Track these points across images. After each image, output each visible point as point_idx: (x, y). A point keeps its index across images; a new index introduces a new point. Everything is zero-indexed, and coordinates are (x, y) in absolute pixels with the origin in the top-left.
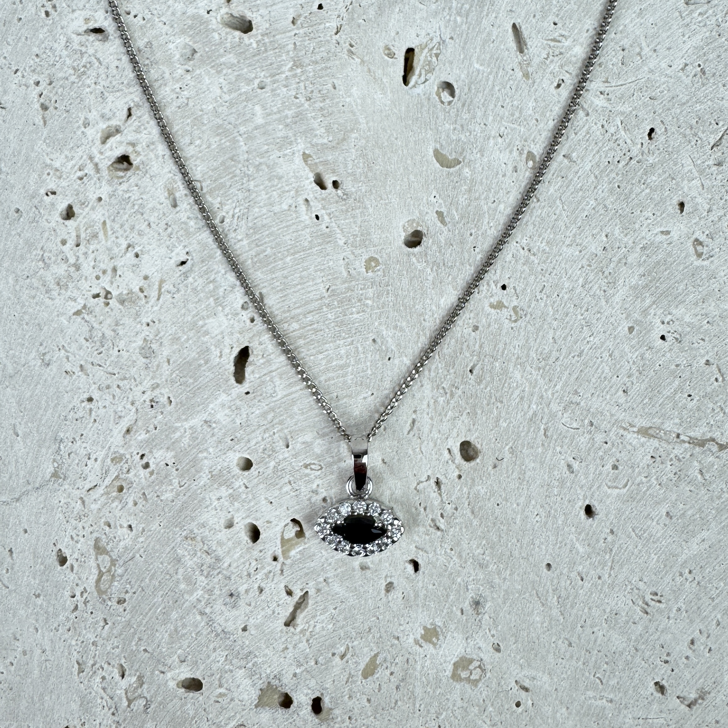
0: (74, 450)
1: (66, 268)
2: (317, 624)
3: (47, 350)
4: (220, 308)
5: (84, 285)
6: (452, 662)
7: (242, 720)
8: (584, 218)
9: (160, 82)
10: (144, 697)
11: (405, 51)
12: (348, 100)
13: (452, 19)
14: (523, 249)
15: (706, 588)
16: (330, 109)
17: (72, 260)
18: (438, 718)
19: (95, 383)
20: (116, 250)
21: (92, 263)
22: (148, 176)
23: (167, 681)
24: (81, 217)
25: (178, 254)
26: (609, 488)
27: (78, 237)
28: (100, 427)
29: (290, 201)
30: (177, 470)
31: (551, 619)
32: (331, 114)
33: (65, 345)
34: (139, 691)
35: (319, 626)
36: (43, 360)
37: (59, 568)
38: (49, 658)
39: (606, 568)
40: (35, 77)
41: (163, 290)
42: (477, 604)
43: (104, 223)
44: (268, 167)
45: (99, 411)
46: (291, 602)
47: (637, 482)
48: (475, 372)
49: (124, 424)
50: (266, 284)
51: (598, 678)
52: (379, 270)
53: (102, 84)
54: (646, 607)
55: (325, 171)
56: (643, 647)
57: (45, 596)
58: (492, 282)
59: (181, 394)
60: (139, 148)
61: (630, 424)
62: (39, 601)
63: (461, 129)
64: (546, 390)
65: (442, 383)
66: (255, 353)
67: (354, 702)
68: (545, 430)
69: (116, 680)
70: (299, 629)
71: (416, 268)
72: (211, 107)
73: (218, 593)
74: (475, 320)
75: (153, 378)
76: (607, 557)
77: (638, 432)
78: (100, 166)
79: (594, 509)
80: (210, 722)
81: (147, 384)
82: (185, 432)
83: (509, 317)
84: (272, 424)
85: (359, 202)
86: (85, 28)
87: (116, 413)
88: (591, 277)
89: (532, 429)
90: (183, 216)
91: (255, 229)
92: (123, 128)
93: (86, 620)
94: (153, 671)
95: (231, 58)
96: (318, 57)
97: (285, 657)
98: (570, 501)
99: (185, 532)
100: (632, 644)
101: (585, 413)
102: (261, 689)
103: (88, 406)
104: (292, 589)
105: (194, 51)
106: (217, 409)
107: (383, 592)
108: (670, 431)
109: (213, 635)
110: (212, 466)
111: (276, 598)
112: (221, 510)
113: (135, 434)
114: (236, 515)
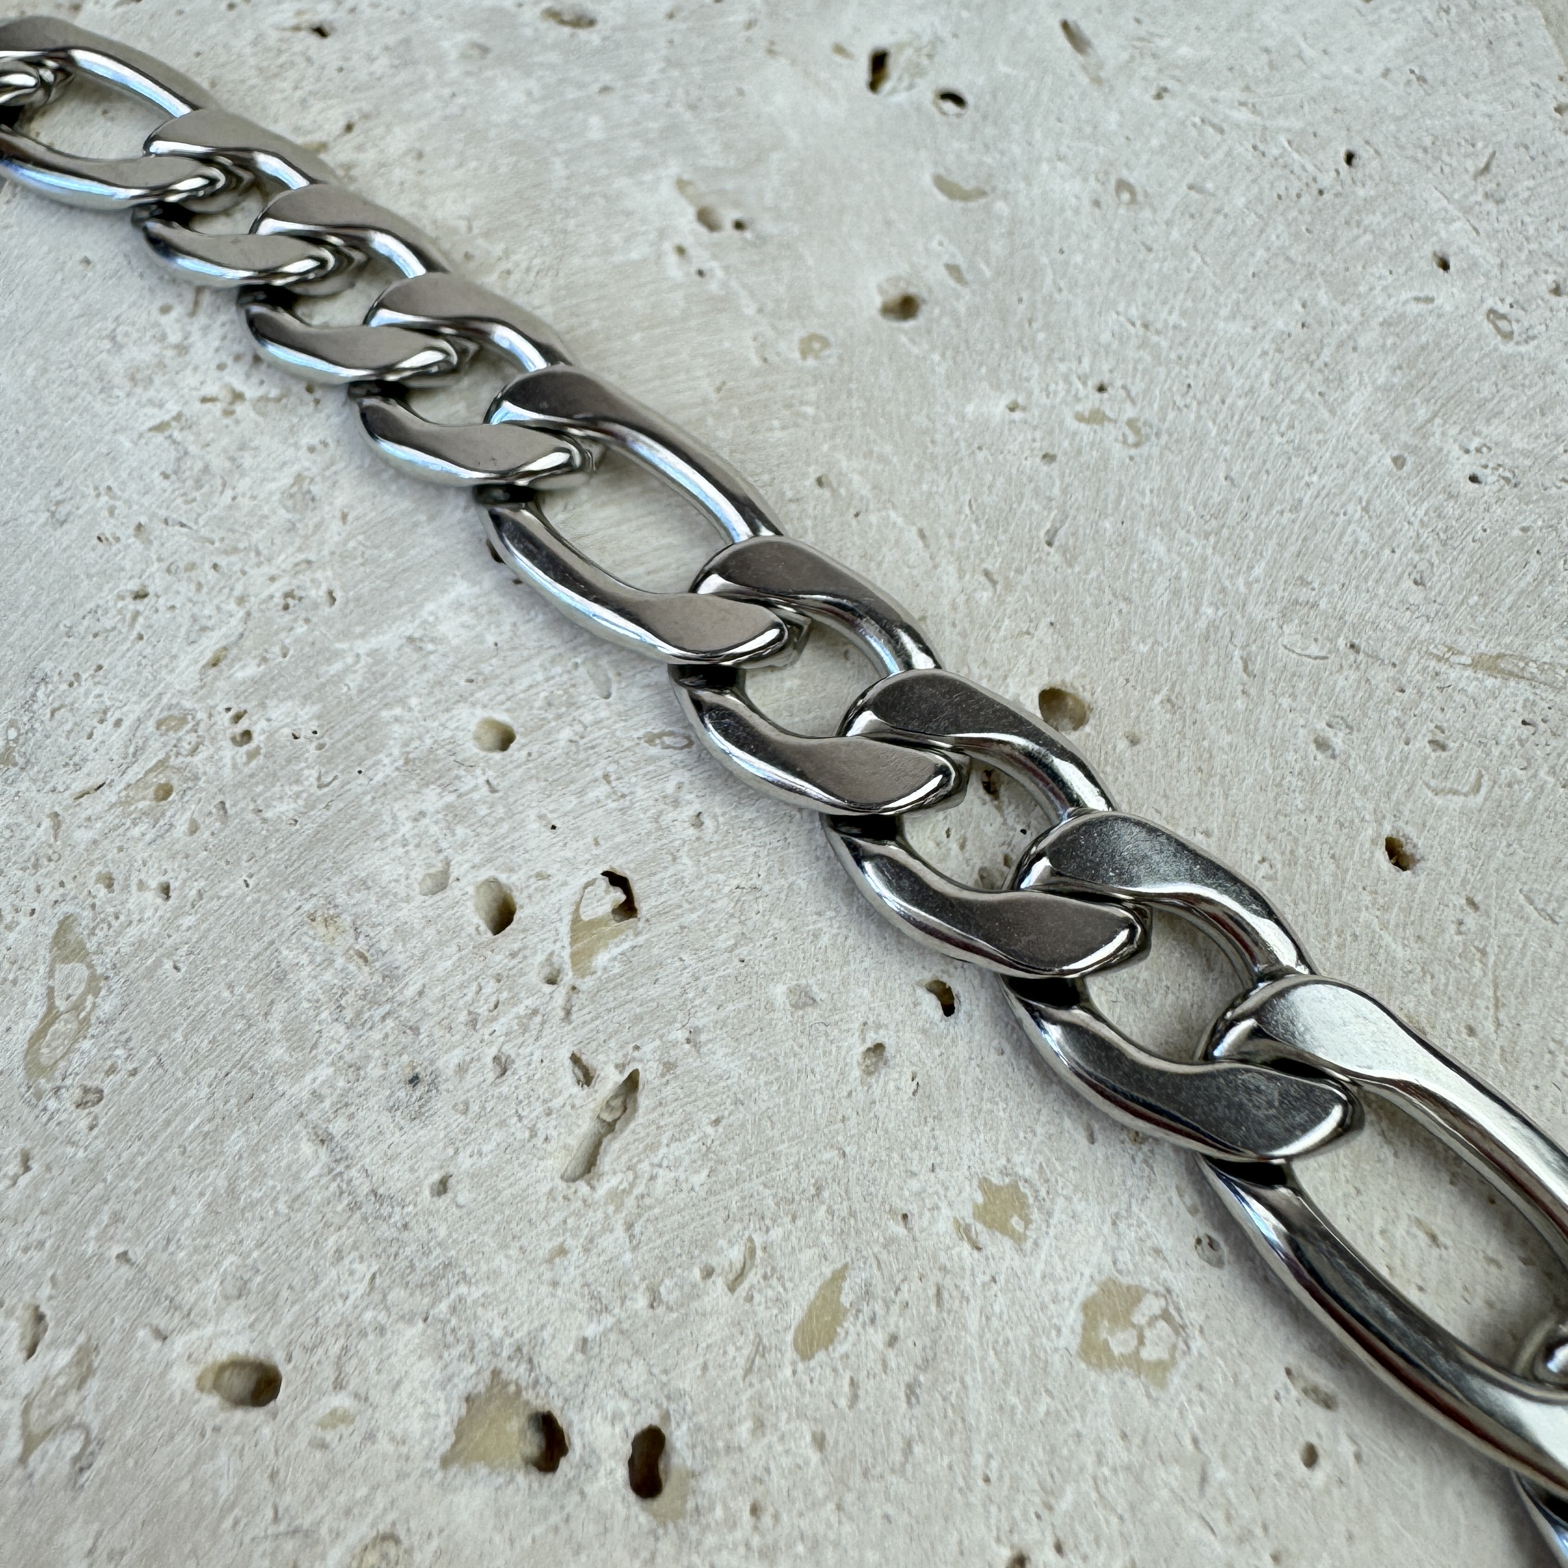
0: (68, 701)
1: (158, 352)
2: (661, 1172)
3: (69, 494)
5: (190, 379)
6: (1079, 1299)
7: (392, 1516)
10: (80, 1426)
11: (870, 55)
12: (766, 109)
13: (953, 14)
16: (732, 121)
17: (174, 339)
18: (1050, 1509)
19: (160, 560)
23: (169, 1365)
26: (1435, 792)
28: (148, 652)
29: (647, 249)
30: (319, 747)
33: (115, 487)
34: (71, 1402)
35: (665, 1176)
36: (53, 513)
44: (607, 198)
45: (155, 616)
46: (589, 1104)
47: (1502, 780)
48: (1056, 543)
49: (210, 645)
52: (829, 356)
53: (307, 88)
55: (719, 207)
58: (1074, 377)
59: (362, 581)
61: (1450, 649)
63: (983, 149)
64: (1232, 578)
65: (982, 560)
67: (769, 1447)
68: (1245, 661)
70: (605, 1187)
71: (908, 354)
72: (507, 117)
73: (378, 1072)
74: (1046, 444)
75: (300, 550)
77: (1475, 664)
79: (1408, 848)
80: (281, 1526)
81: (284, 560)
82: (357, 662)
83: (1121, 439)
84: (573, 644)
85: (788, 249)
86: (293, 22)
87: (194, 619)
88: (1287, 370)
89: (1212, 659)
92: (331, 144)
94: (133, 1330)
97: (555, 1284)
98: (1342, 826)
99: (314, 900)
101: (1334, 624)
102: (468, 1397)
103: (131, 608)
104: (593, 1064)
106: (441, 614)
107: (857, 1073)
108: (1552, 664)
109: (339, 1208)
110: (412, 739)
111: (541, 1090)
112: (418, 846)
113: (231, 666)
114: (456, 859)
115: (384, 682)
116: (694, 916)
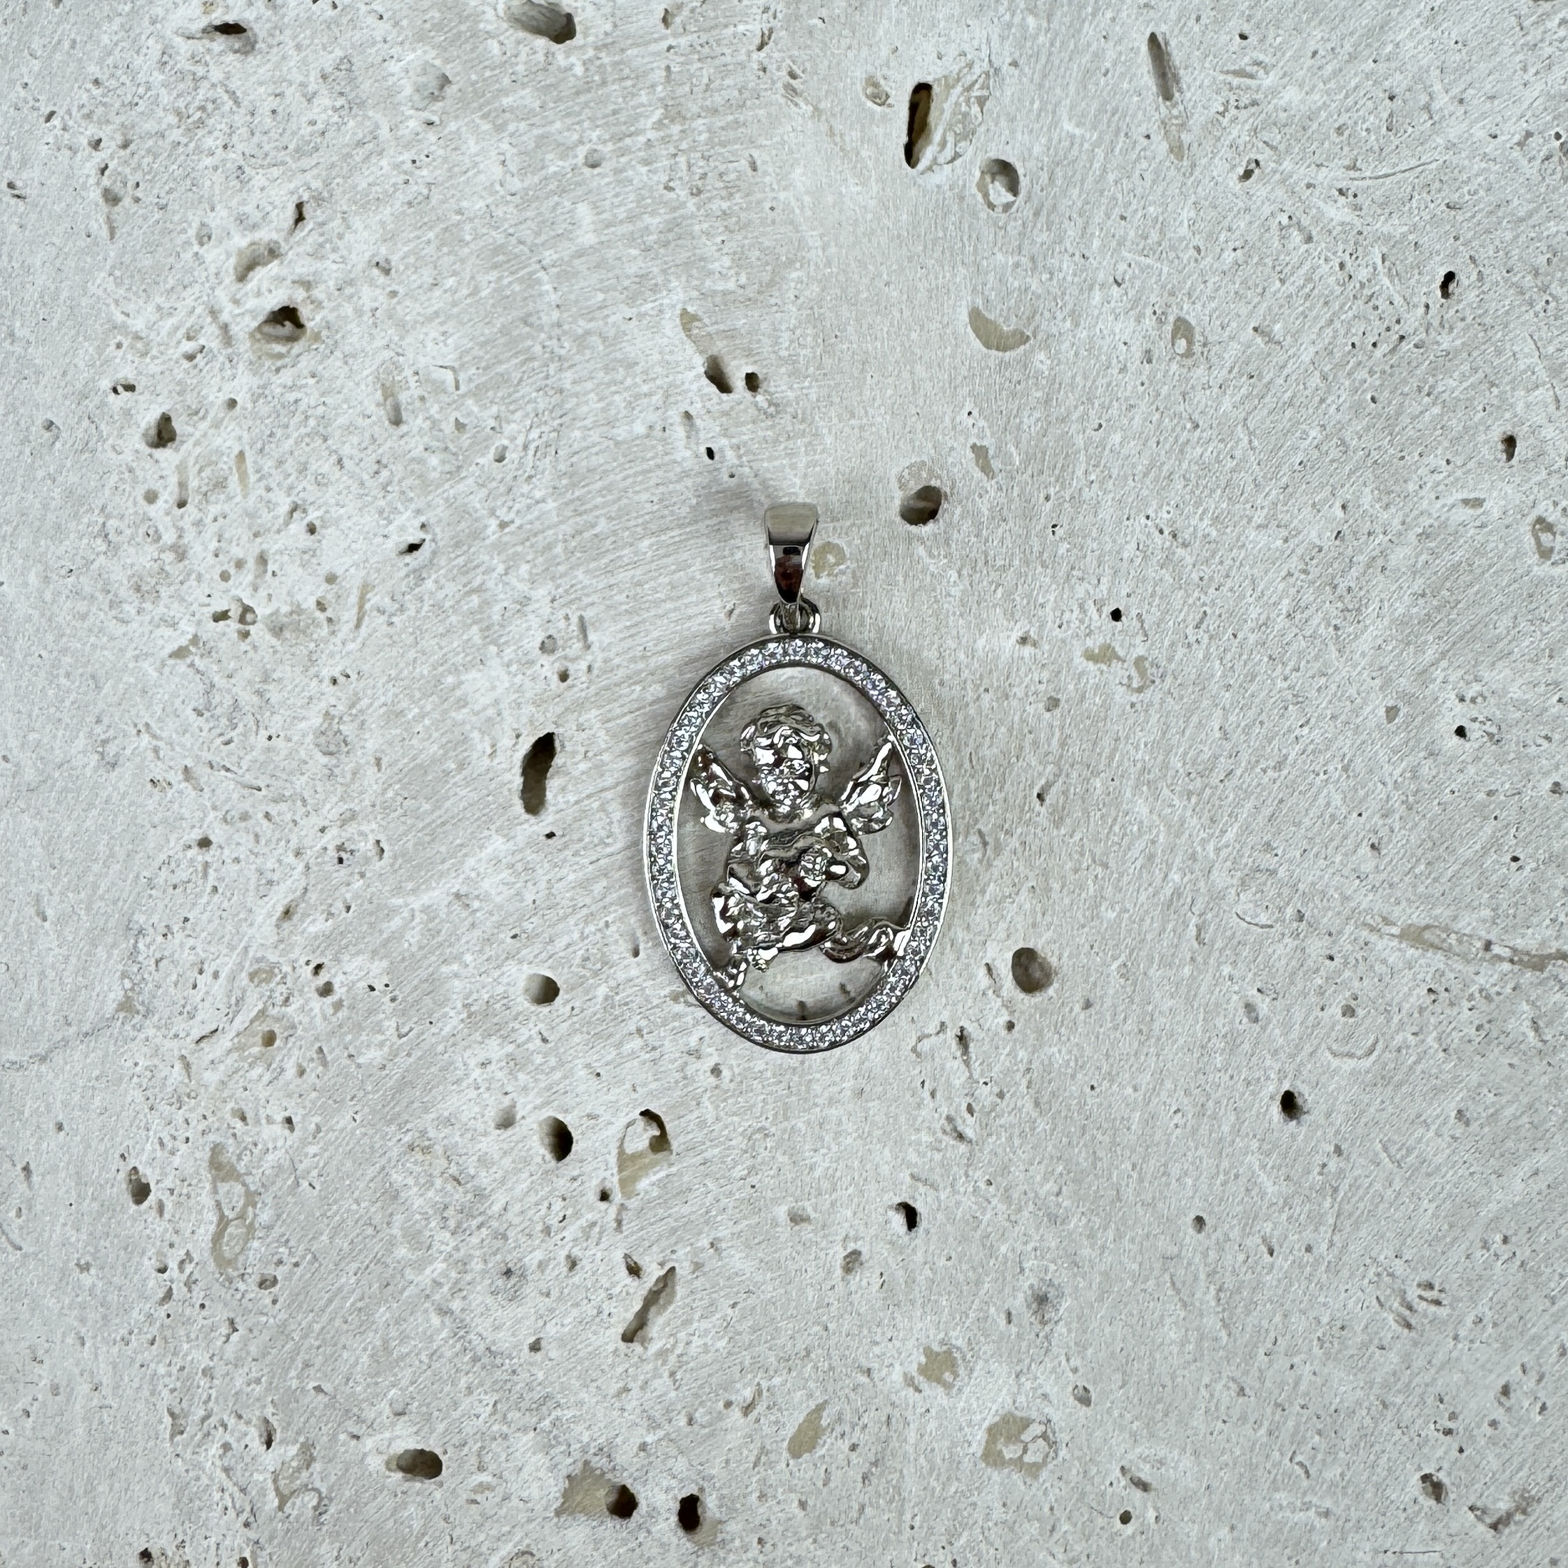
0: (167, 953)
1: (156, 555)
2: (694, 1339)
3: (111, 733)
4: (493, 649)
5: (196, 592)
6: (986, 1425)
7: (527, 1541)
8: (1297, 467)
9: (370, 146)
10: (314, 1489)
11: (909, 88)
12: (782, 195)
13: (1017, 20)
14: (1161, 532)
15: (1538, 1274)
16: (743, 215)
17: (169, 537)
18: (951, 1544)
19: (215, 808)
20: (266, 517)
21: (214, 545)
22: (338, 354)
23: (365, 1455)
24: (191, 441)
25: (402, 529)
26: (1335, 1054)
27: (182, 485)
28: (225, 905)
29: (652, 417)
30: (393, 1000)
31: (1201, 1338)
32: (746, 226)
33: (153, 724)
34: (305, 1474)
35: (697, 1342)
36: (102, 754)
37: (134, 1207)
38: (108, 1402)
39: (1322, 1229)
40: (92, 131)
41: (367, 606)
42: (1041, 1300)
43: (241, 455)
44: (605, 339)
45: (225, 869)
46: (639, 1290)
47: (1395, 1044)
48: (1048, 802)
49: (278, 899)
50: (594, 598)
51: (1301, 1464)
52: (843, 573)
53: (240, 147)
54: (1407, 1313)
55: (729, 353)
56: (1399, 1400)
57: (102, 1268)
58: (1091, 602)
59: (405, 834)
60: (319, 293)
61: (1384, 919)
62: (87, 1279)
63: (1030, 265)
64: (1204, 842)
65: (976, 821)
66: (569, 748)
67: (770, 1508)
68: (1199, 930)
69: (253, 1452)
70: (654, 1348)
71: (924, 570)
72: (481, 204)
73: (480, 1266)
74: (1052, 686)
75: (342, 799)
76: (1327, 1204)
77: (1402, 936)
78: (234, 329)
79: (1299, 1101)
80: (457, 1546)
81: (331, 811)
82: (413, 917)
83: (1125, 681)
84: (601, 904)
85: (803, 421)
86: (204, 22)
87: (261, 873)
88: (1308, 597)
89: (1170, 926)
90: (416, 446)
91: (574, 477)
92: (284, 247)
93: (188, 1322)
94: (335, 1433)
95: (526, 97)
96: (718, 99)
97: (622, 1409)
98: (1249, 1083)
99: (410, 1135)
100: (1376, 1390)
101: (1286, 892)
102: (569, 1477)
103: (200, 858)
104: (640, 1263)
105: (445, 81)
106: (482, 870)
107: (839, 1272)
108: (1470, 936)
109: (466, 1359)
110: (471, 993)
111: (604, 1282)
112: (488, 1089)
113: (302, 921)
114: (521, 1101)
115: (440, 939)
116: (716, 1151)
